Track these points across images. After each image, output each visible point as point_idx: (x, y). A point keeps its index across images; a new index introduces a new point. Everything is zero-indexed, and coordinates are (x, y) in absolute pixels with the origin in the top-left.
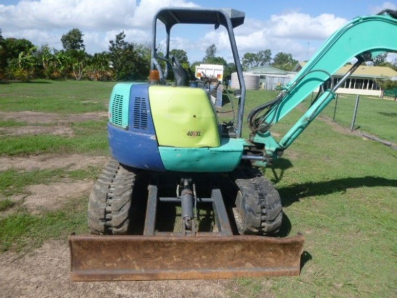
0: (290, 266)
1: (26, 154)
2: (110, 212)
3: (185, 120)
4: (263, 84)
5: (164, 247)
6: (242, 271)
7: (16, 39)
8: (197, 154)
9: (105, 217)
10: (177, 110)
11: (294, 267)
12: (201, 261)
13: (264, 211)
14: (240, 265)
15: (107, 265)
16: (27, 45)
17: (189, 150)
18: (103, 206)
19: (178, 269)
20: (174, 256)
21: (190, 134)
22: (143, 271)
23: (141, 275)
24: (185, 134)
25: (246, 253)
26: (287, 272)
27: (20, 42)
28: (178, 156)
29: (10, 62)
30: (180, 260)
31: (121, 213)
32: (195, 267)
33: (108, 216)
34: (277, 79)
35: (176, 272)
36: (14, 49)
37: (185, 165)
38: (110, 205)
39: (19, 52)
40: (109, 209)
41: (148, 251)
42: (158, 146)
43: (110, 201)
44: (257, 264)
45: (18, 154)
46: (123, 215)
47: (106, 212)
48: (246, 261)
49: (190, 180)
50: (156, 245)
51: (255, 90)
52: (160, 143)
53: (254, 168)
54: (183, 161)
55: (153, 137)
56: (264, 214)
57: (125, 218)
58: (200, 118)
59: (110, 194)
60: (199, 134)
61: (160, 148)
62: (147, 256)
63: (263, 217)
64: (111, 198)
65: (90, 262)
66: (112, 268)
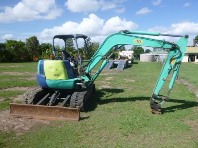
0: (76, 118)
1: (25, 86)
2: (28, 100)
3: (53, 70)
4: (158, 59)
5: (35, 108)
6: (59, 118)
7: (46, 44)
8: (57, 82)
9: (26, 101)
10: (51, 67)
11: (77, 119)
12: (47, 114)
13: (77, 102)
14: (59, 116)
15: (20, 113)
16: (50, 46)
17: (55, 81)
18: (26, 97)
19: (40, 116)
20: (39, 112)
21: (55, 75)
22: (30, 116)
23: (29, 117)
24: (53, 75)
25: (60, 112)
26: (74, 120)
27: (47, 45)
28: (52, 82)
29: (43, 53)
30: (40, 113)
31: (31, 100)
32: (45, 116)
33: (27, 101)
34: (164, 56)
35: (39, 117)
36: (45, 48)
37: (54, 86)
38: (28, 97)
39: (47, 49)
40: (28, 98)
41: (31, 109)
42: (46, 79)
43: (29, 96)
44: (64, 116)
45: (22, 86)
46: (31, 101)
47: (27, 99)
48: (61, 115)
49: (58, 91)
50: (33, 107)
51: (152, 62)
52: (47, 78)
53: (83, 88)
54: (53, 84)
55: (44, 77)
56: (77, 103)
57: (32, 101)
58: (58, 70)
59: (29, 94)
60: (58, 75)
61: (46, 80)
62: (31, 111)
63: (76, 104)
64: (29, 95)
65: (15, 112)
66: (21, 114)
